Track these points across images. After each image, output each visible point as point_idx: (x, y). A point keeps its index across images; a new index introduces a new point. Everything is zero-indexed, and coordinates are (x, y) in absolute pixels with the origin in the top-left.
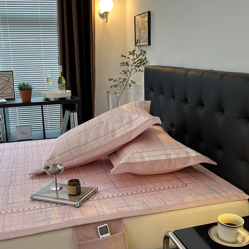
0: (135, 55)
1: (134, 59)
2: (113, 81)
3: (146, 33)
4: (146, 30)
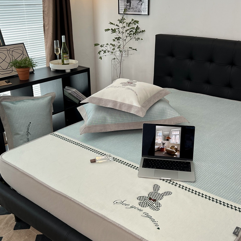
0: (125, 24)
2: (99, 46)
3: (142, 4)
4: (142, 1)
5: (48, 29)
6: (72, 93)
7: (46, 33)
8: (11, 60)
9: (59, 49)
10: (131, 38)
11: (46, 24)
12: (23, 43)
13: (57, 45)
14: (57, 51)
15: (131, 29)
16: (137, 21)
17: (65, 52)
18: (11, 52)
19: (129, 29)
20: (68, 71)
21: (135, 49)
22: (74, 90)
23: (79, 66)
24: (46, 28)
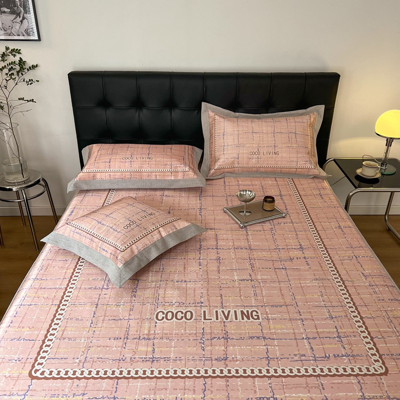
3: (22, 21)
4: (22, 16)
10: (16, 82)
15: (10, 65)
16: (17, 50)
19: (5, 66)
21: (30, 101)
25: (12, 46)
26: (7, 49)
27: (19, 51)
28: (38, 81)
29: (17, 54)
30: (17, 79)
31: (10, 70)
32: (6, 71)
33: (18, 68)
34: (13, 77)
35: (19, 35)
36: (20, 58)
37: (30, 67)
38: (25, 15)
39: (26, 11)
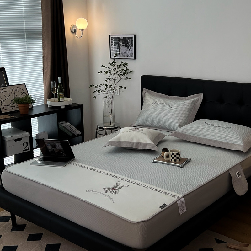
1: (115, 69)
2: (94, 86)
3: (129, 50)
4: (129, 47)
5: (47, 72)
6: (66, 127)
7: (45, 75)
8: (14, 97)
9: (56, 88)
11: (45, 67)
12: (25, 84)
13: (54, 85)
14: (54, 90)
15: (121, 70)
17: (60, 91)
18: (14, 91)
19: (119, 71)
20: (63, 107)
21: (124, 88)
22: (68, 124)
23: (73, 103)
24: (45, 71)
25: (125, 61)
26: (122, 63)
27: (126, 64)
28: (130, 79)
29: (125, 65)
30: (121, 77)
31: (120, 73)
32: (119, 73)
33: (124, 71)
34: (121, 76)
35: (127, 57)
36: (127, 68)
37: (129, 72)
38: (131, 47)
39: (132, 46)
